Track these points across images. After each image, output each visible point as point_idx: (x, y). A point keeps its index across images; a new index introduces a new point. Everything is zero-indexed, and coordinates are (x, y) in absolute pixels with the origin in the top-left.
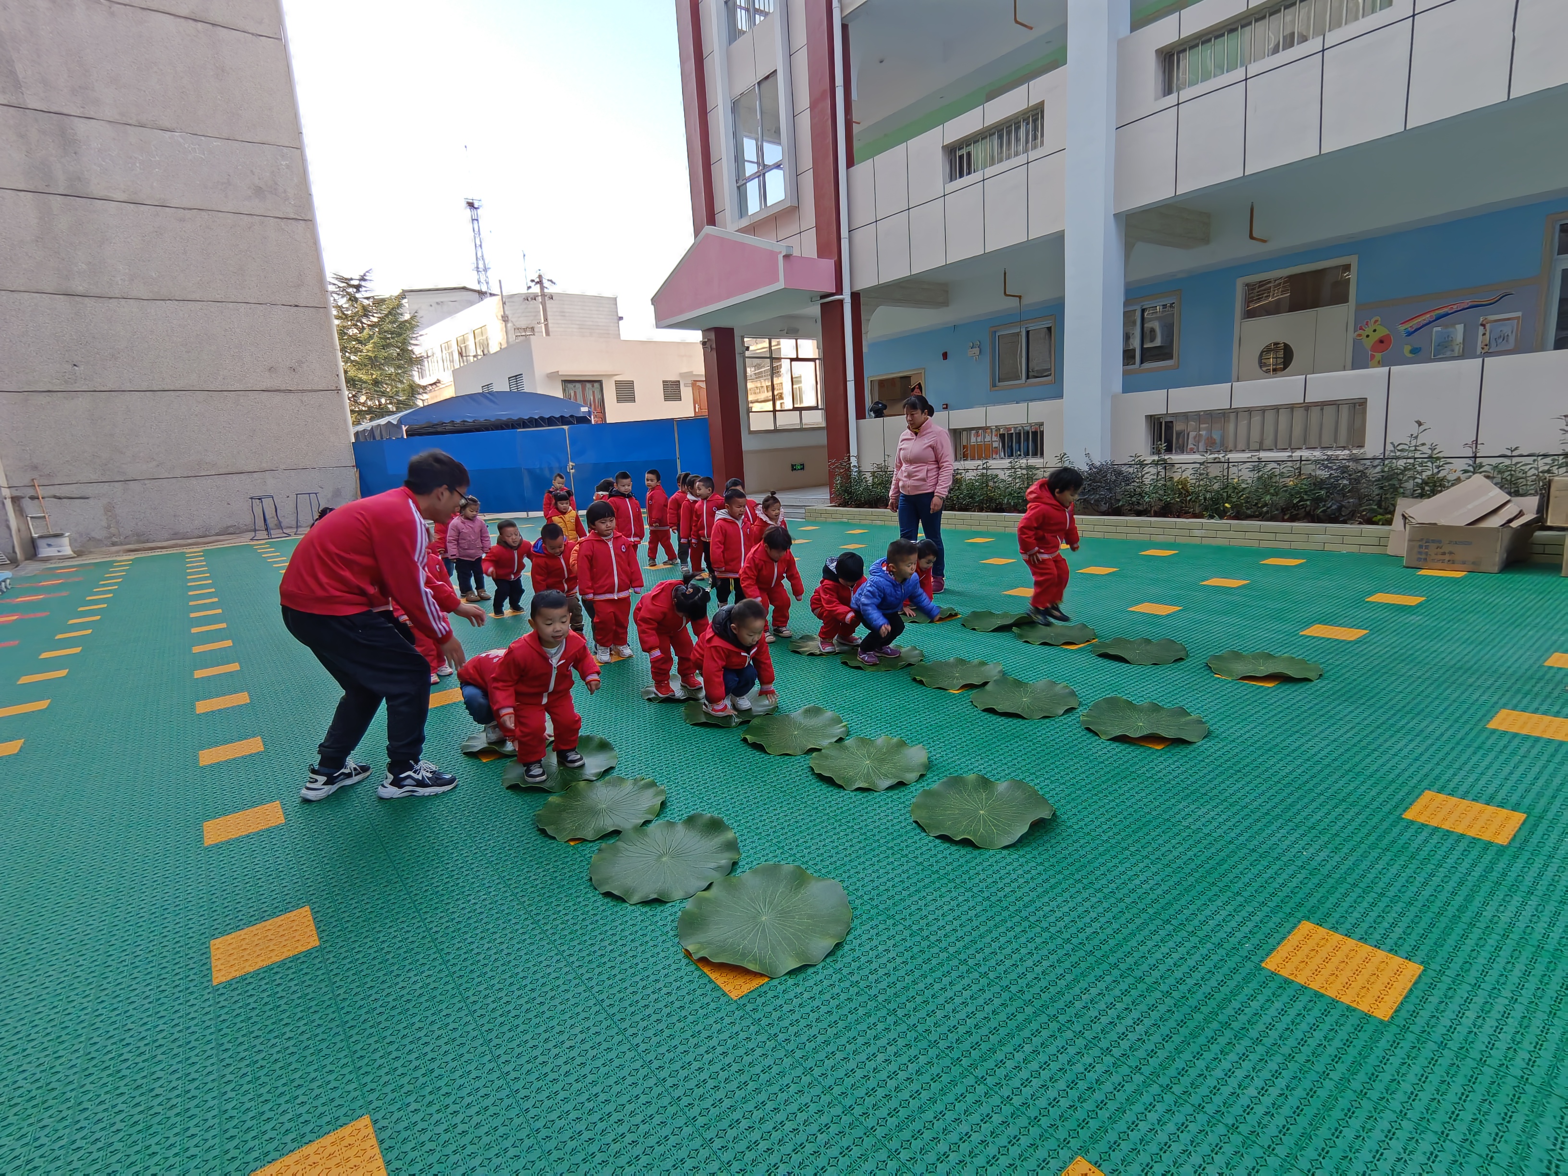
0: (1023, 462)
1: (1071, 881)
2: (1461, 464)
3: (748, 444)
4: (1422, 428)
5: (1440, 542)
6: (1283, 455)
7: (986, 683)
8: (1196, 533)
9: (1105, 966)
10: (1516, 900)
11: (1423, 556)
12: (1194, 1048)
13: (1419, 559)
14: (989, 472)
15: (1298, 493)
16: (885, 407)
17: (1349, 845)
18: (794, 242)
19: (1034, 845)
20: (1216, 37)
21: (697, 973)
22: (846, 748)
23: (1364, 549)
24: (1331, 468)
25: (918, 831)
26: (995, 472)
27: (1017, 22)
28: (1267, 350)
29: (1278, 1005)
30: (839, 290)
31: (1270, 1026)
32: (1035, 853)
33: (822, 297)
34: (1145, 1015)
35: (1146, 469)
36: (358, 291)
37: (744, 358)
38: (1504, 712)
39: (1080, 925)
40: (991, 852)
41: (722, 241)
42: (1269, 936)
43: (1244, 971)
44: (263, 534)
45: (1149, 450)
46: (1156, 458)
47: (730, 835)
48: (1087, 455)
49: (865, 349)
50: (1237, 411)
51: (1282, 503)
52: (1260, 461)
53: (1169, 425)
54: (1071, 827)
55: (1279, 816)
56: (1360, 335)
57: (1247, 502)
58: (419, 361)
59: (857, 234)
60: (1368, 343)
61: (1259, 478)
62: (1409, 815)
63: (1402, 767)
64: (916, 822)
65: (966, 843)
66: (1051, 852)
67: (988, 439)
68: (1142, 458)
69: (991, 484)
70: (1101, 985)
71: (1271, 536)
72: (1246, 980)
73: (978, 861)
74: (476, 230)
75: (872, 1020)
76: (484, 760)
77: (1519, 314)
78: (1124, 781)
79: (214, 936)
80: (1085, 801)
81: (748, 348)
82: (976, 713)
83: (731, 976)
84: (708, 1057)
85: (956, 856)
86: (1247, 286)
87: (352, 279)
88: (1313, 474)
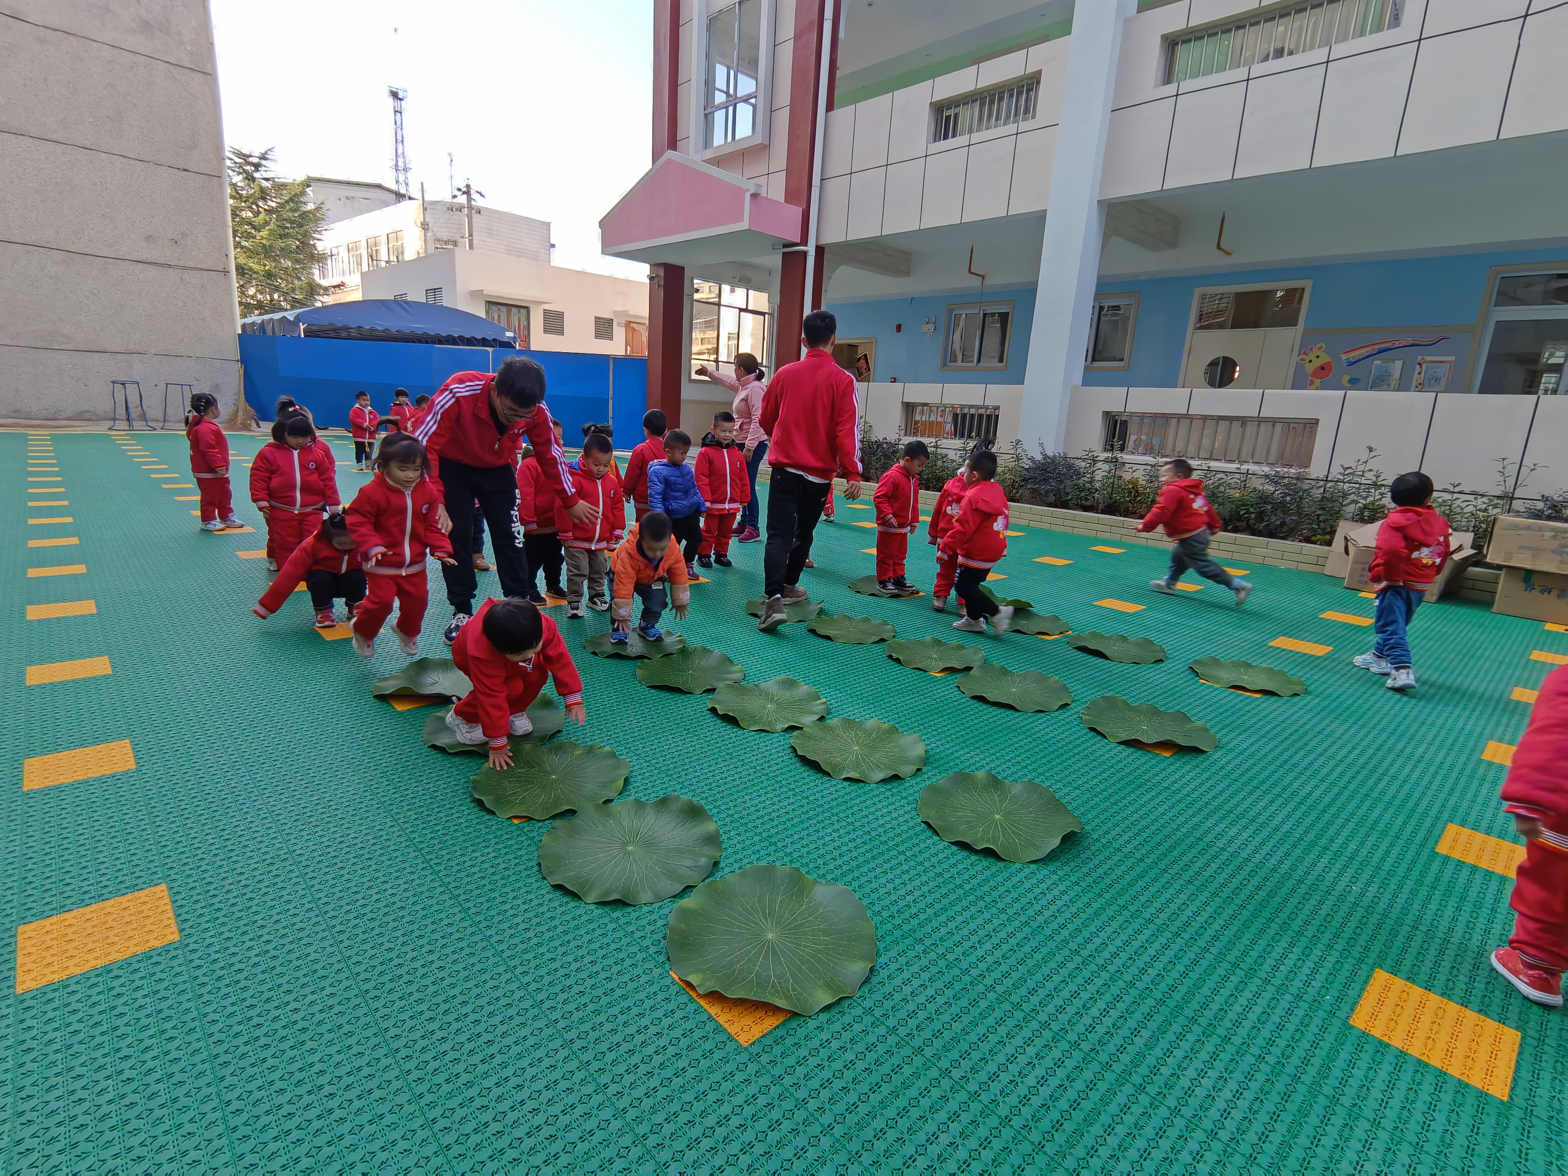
1: (1116, 907)
3: (687, 392)
4: (1372, 454)
6: (1232, 467)
7: (969, 669)
9: (1183, 1021)
12: (1308, 1130)
13: (1360, 582)
15: (1245, 505)
17: (1395, 880)
18: (762, 181)
19: (1063, 859)
22: (830, 729)
24: (1277, 484)
25: (929, 833)
26: (944, 452)
28: (1213, 364)
29: (1383, 1075)
30: (804, 241)
31: (1383, 1104)
32: (1067, 869)
33: (785, 246)
34: (1242, 1086)
35: (1099, 465)
36: (257, 170)
37: (693, 301)
38: (1493, 744)
40: (1018, 866)
41: (686, 170)
42: (1347, 986)
43: (1333, 1032)
44: (124, 425)
45: (1103, 446)
46: (1108, 455)
47: (711, 827)
48: (1041, 444)
50: (1194, 418)
52: (1209, 470)
53: (1124, 424)
54: (1098, 840)
55: (1314, 843)
56: (1303, 360)
58: (321, 259)
59: (830, 186)
60: (1310, 368)
62: (1442, 850)
63: (1416, 795)
64: (927, 823)
65: (989, 853)
66: (1084, 870)
67: (933, 418)
68: (1096, 454)
69: (940, 463)
70: (1185, 1045)
72: (1339, 1042)
73: (1005, 874)
74: (399, 123)
75: (923, 1083)
76: (400, 707)
77: (1453, 358)
78: (1142, 790)
79: (24, 921)
80: (1106, 810)
81: (697, 291)
82: (965, 700)
83: (736, 1012)
84: (720, 1132)
85: (979, 868)
86: (1203, 297)
87: (251, 156)
88: (1261, 488)
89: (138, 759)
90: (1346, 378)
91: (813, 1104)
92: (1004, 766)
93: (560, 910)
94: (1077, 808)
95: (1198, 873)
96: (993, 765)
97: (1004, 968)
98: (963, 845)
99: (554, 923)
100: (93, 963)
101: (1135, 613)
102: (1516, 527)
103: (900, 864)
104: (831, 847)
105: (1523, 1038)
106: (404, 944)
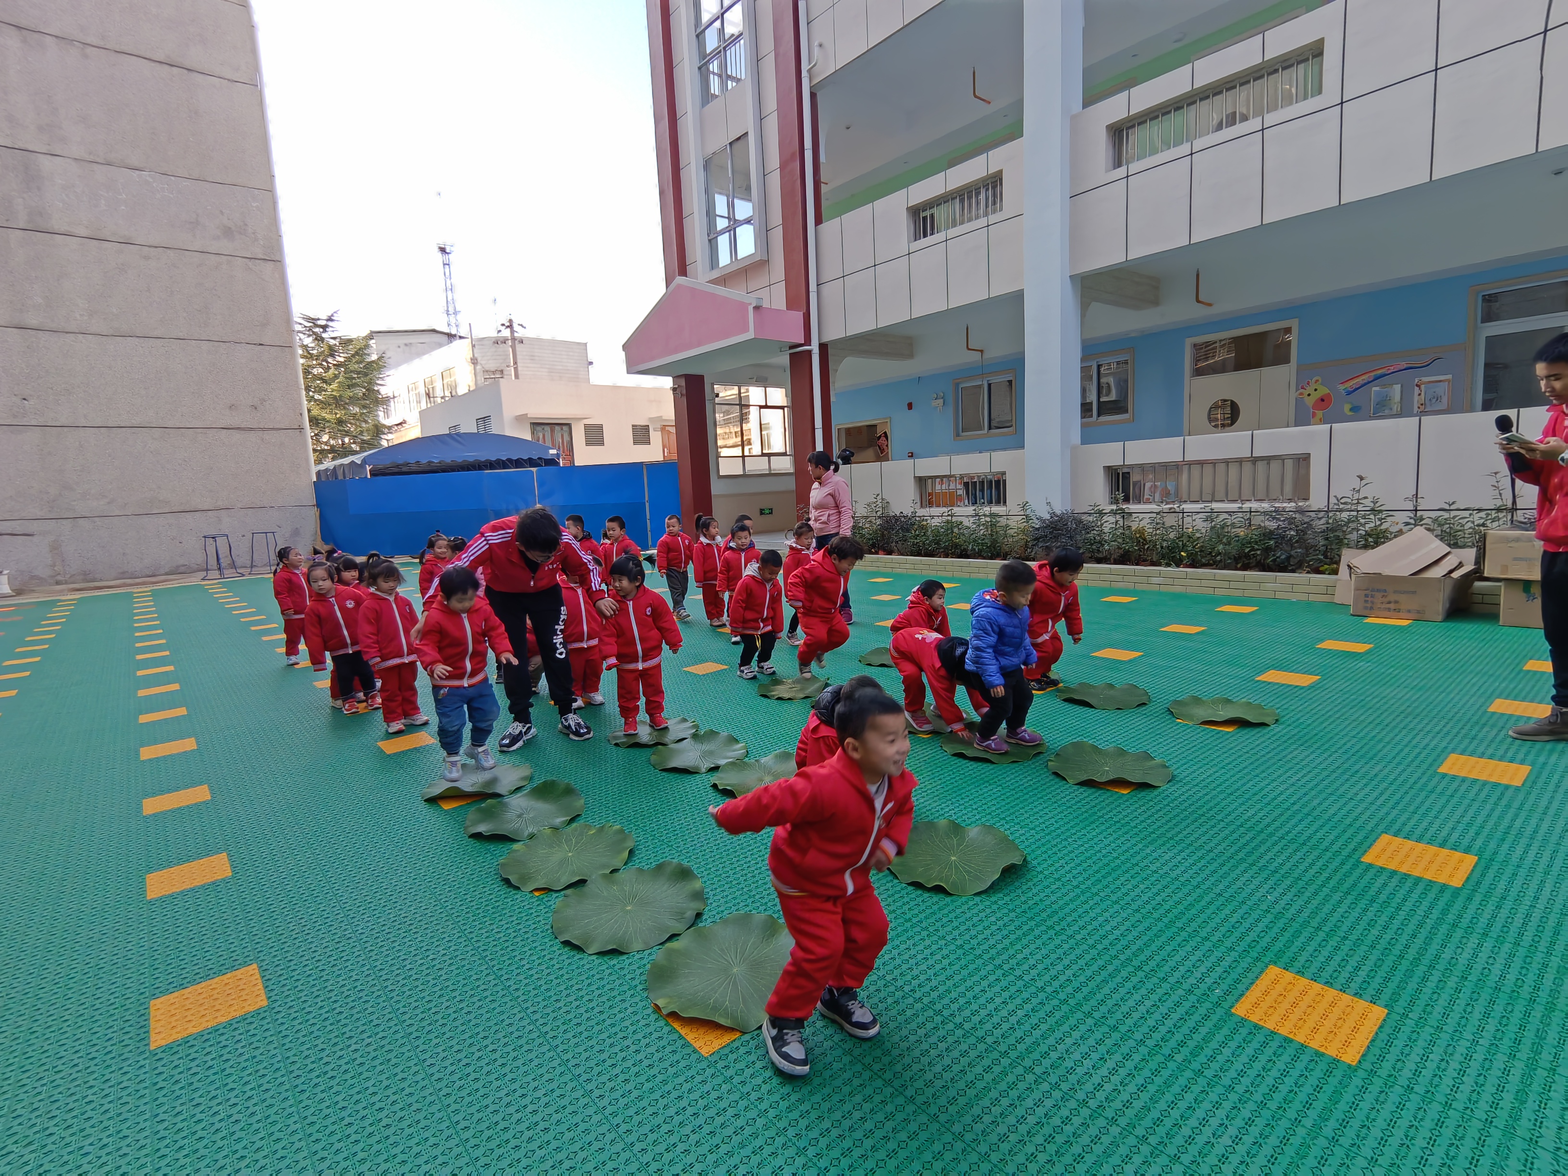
0: (987, 509)
1: (1043, 928)
2: (1402, 517)
3: (716, 488)
4: (1364, 482)
5: (1385, 591)
6: (1234, 506)
8: (1155, 580)
9: (1079, 1015)
10: (1473, 941)
11: (1369, 605)
12: (1169, 1097)
13: (1366, 608)
14: (954, 519)
15: (1250, 543)
16: (852, 454)
17: (1311, 889)
18: (764, 294)
19: (1006, 891)
20: (1163, 115)
21: (666, 1029)
23: (1312, 598)
24: (1278, 519)
25: (890, 878)
26: (960, 519)
27: (975, 96)
28: (1215, 406)
29: (1249, 1051)
30: (808, 341)
31: (1242, 1074)
32: (1007, 899)
33: (791, 347)
34: (1119, 1065)
35: (1105, 518)
36: (325, 331)
37: (714, 404)
38: (1453, 756)
39: (1053, 972)
41: (693, 291)
42: (1238, 981)
43: (1215, 1018)
44: (215, 574)
45: (1107, 500)
46: (1114, 507)
47: (697, 885)
48: (1048, 503)
49: (833, 399)
50: (1190, 464)
51: (1234, 552)
52: (1212, 511)
53: (1126, 476)
54: (1041, 872)
55: (1243, 860)
56: (1301, 394)
57: (1201, 551)
58: (385, 401)
59: (825, 289)
60: (1310, 401)
61: (1212, 528)
62: (1367, 859)
63: (1359, 810)
66: (1023, 899)
67: (952, 486)
68: (1101, 508)
69: (956, 530)
70: (1076, 1034)
71: (1226, 584)
72: (1217, 1027)
73: (951, 908)
74: (447, 274)
76: (447, 806)
77: (1449, 377)
79: (154, 996)
81: (717, 395)
82: (948, 758)
83: (702, 1031)
84: (678, 1119)
85: (929, 903)
86: (1192, 345)
87: (319, 319)
88: (1263, 524)
89: (233, 868)
90: (1347, 408)
92: (970, 814)
95: (1126, 894)
97: (934, 983)
100: (205, 1025)
101: (1130, 661)
102: (1507, 540)
106: (441, 996)
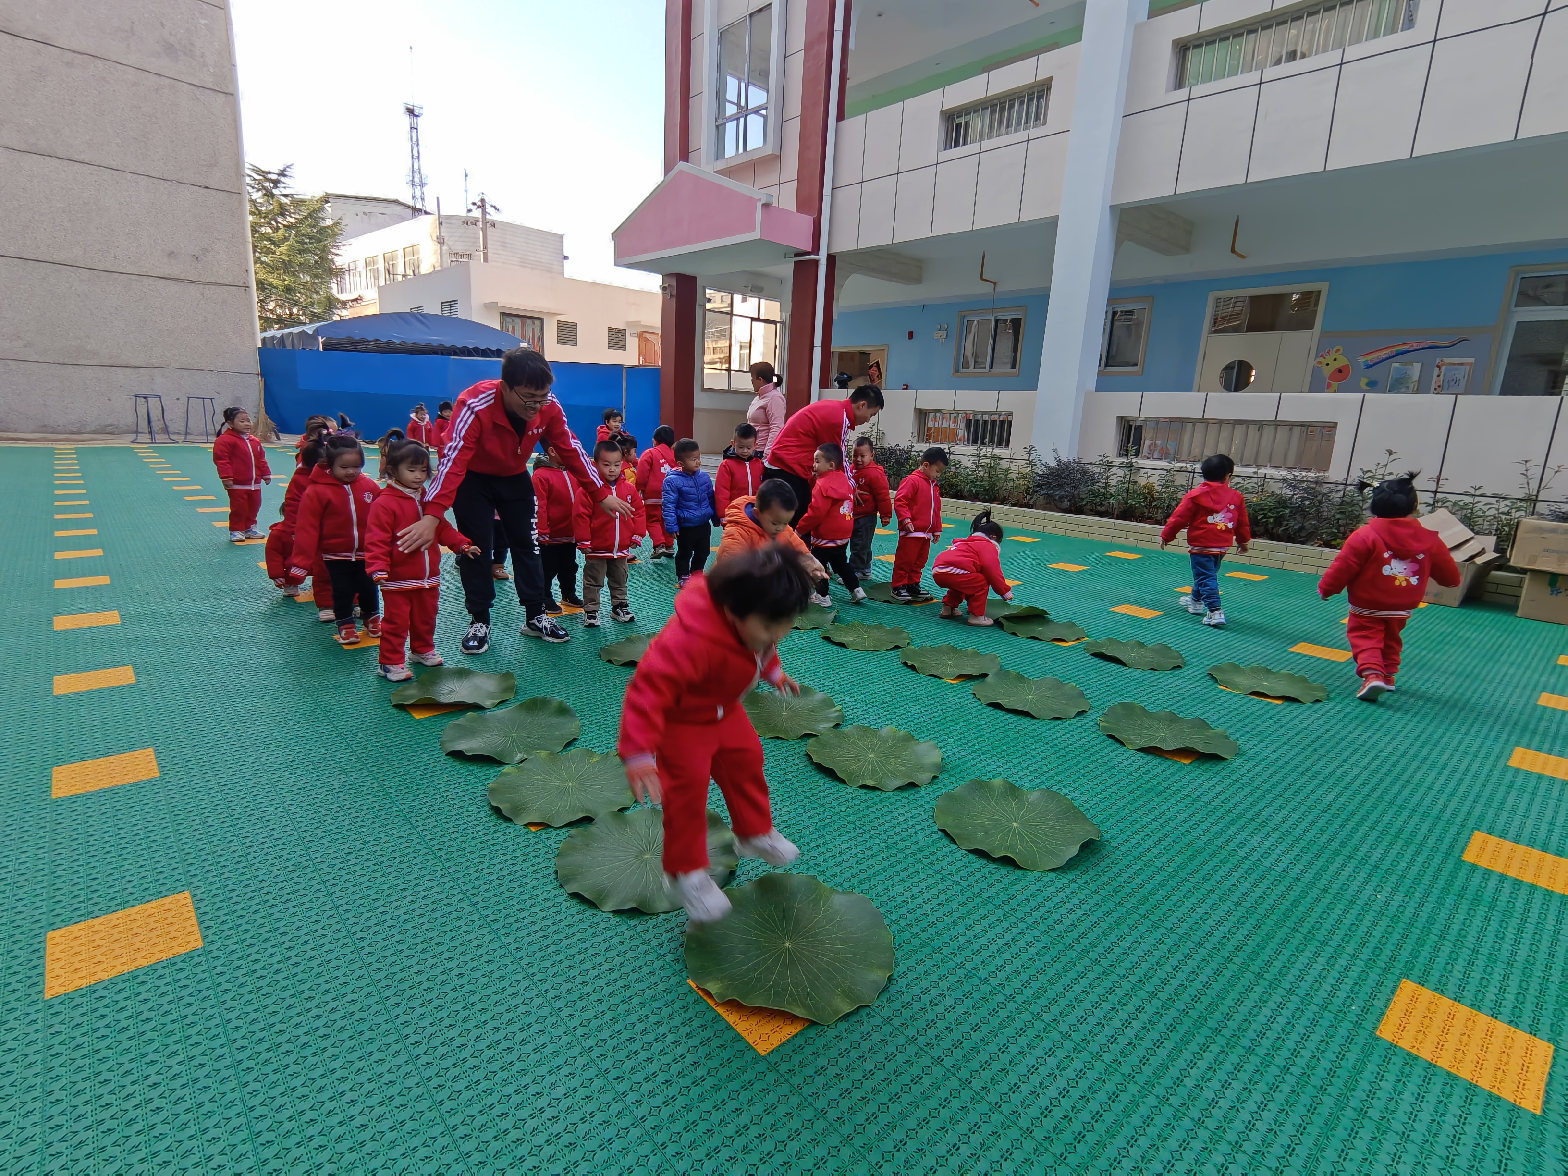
0: (987, 450)
1: (1137, 916)
3: (700, 401)
4: (1392, 457)
6: (1248, 471)
7: (985, 676)
9: (1206, 1032)
15: (1263, 510)
17: (1420, 889)
18: (774, 191)
20: (1235, 36)
22: (845, 736)
24: (1296, 488)
25: (946, 841)
26: (957, 458)
28: (1228, 368)
29: (1412, 1087)
30: (816, 249)
31: (1412, 1117)
32: (1088, 878)
33: (797, 255)
34: (1268, 1097)
35: (1114, 470)
36: (276, 187)
37: (705, 310)
38: (1519, 750)
39: (1161, 973)
40: (1037, 874)
41: (697, 179)
42: (1372, 996)
43: (1359, 1042)
44: (146, 438)
45: (1117, 452)
46: (1123, 460)
48: (1055, 450)
49: (835, 317)
50: (1209, 422)
53: (1139, 429)
54: (1117, 848)
55: (1338, 851)
56: (1320, 363)
58: (339, 273)
59: (840, 193)
60: (1327, 371)
62: (1469, 858)
64: (943, 831)
65: (1007, 861)
66: (1104, 879)
67: (945, 425)
68: (1110, 459)
70: (1208, 1056)
72: (1366, 1054)
73: (1024, 883)
74: (415, 139)
75: (943, 1093)
76: (418, 716)
77: (1472, 360)
78: (1161, 798)
79: (52, 926)
80: (1125, 818)
81: (709, 300)
82: (981, 706)
83: (753, 1021)
84: (739, 1142)
85: (997, 876)
86: (1218, 301)
87: (270, 173)
88: (1278, 492)
89: (162, 768)
90: (1364, 381)
91: (832, 1114)
92: (1021, 774)
93: (578, 917)
94: (1096, 816)
95: (1220, 882)
96: (1010, 773)
97: (1024, 977)
98: (980, 853)
99: (571, 931)
100: (120, 969)
101: (1152, 619)
102: (1541, 530)
103: (917, 872)
104: (847, 855)
105: (1556, 1050)
106: (424, 951)
